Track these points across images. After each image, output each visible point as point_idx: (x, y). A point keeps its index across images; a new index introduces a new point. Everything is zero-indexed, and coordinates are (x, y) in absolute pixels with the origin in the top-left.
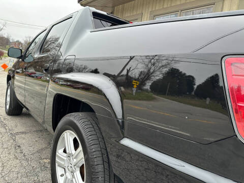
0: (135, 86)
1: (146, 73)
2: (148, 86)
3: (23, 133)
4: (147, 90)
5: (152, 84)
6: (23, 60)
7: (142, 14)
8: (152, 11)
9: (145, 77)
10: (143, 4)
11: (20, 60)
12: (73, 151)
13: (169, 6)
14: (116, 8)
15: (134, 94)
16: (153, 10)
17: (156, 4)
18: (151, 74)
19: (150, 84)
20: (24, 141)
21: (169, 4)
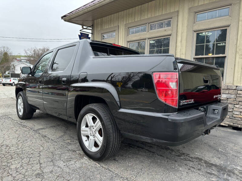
0: (120, 86)
1: (127, 78)
2: (130, 85)
3: (42, 129)
4: (129, 88)
5: (133, 83)
6: (33, 75)
7: (119, 26)
8: (126, 24)
9: (127, 80)
10: (118, 18)
11: (30, 75)
12: (93, 124)
13: (139, 20)
14: (95, 21)
15: (120, 91)
16: (127, 22)
17: (129, 18)
18: (132, 77)
19: (132, 83)
20: (46, 133)
21: (139, 18)
